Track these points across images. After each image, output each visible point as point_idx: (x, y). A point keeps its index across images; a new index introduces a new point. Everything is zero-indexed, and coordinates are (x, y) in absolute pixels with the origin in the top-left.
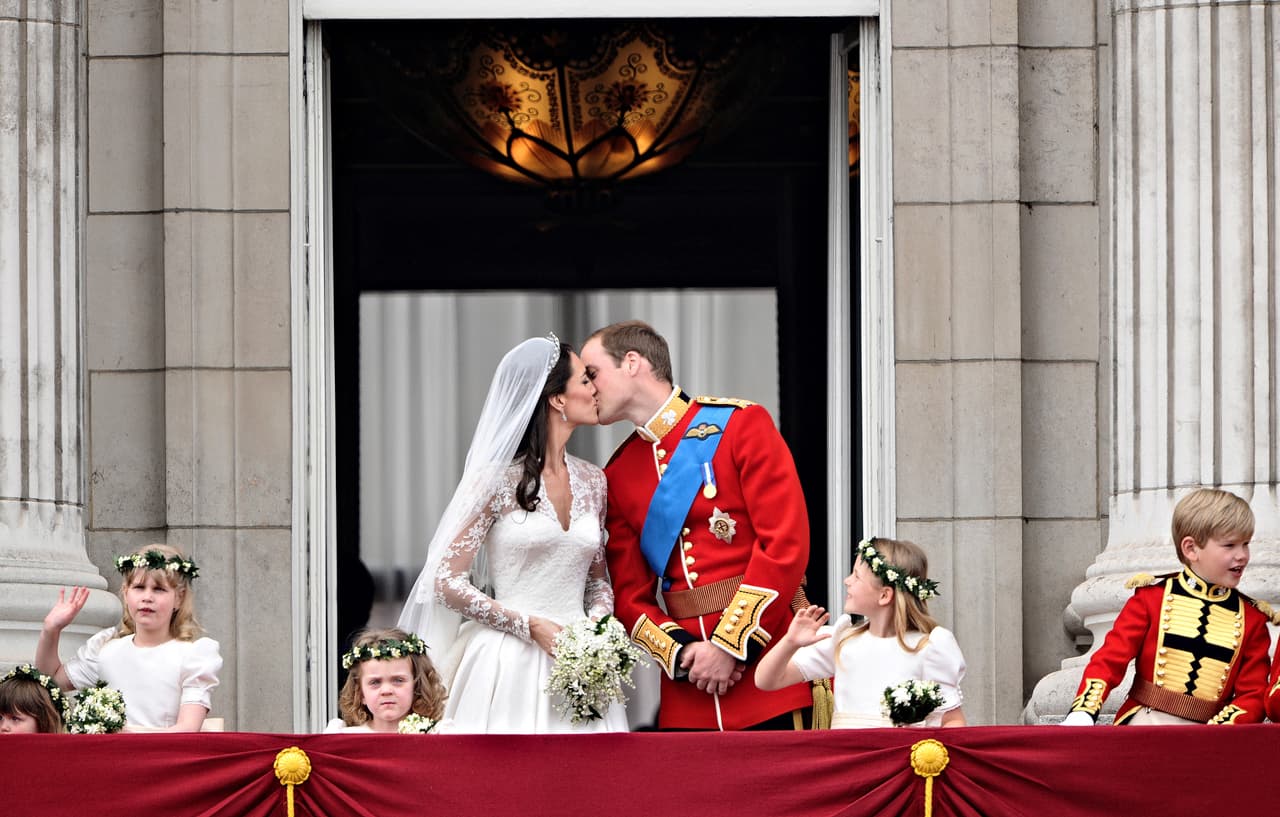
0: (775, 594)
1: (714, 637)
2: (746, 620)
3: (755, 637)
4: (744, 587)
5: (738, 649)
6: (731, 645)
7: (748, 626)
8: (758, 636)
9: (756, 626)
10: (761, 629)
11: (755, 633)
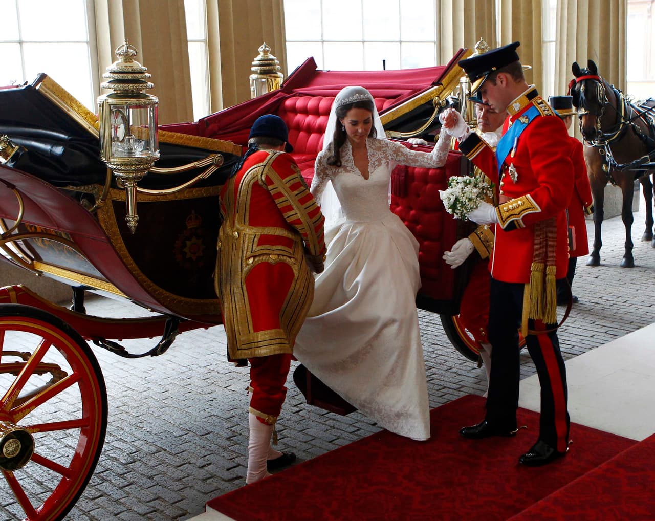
0: (539, 210)
1: (497, 208)
2: (517, 211)
3: (516, 222)
4: (528, 196)
5: (504, 222)
6: (502, 217)
7: (516, 215)
8: (518, 223)
9: (520, 218)
10: (521, 221)
11: (517, 220)
